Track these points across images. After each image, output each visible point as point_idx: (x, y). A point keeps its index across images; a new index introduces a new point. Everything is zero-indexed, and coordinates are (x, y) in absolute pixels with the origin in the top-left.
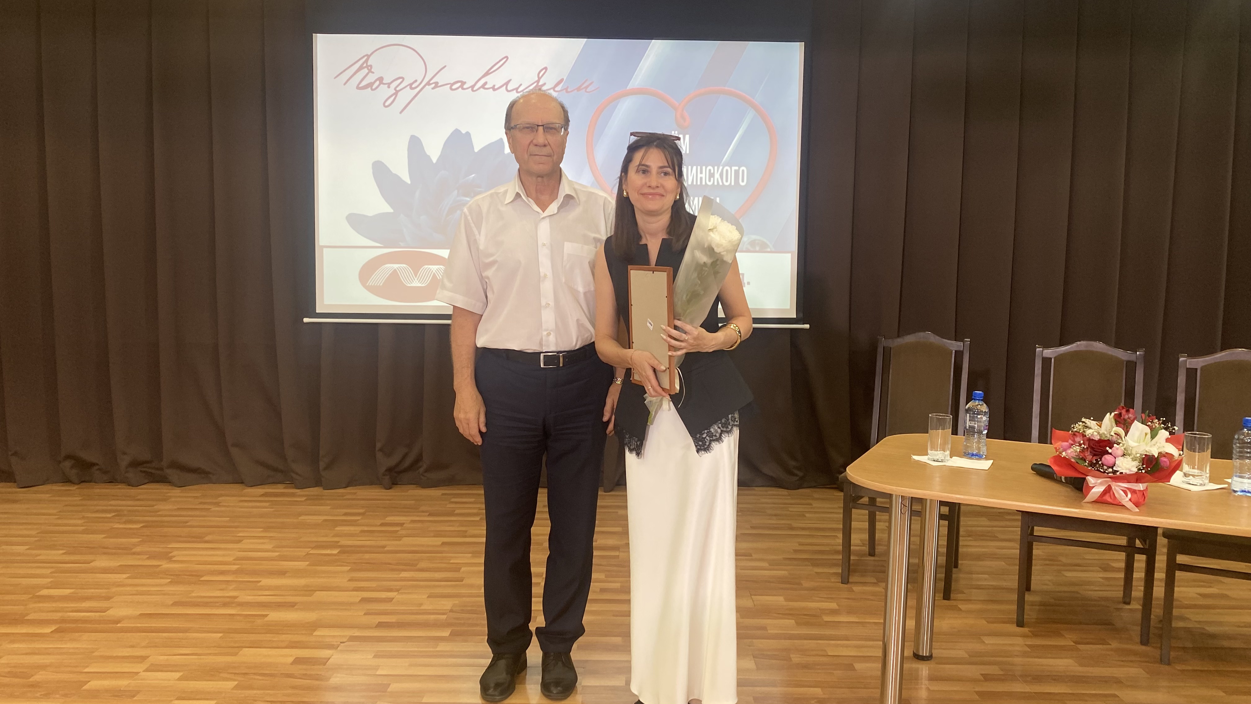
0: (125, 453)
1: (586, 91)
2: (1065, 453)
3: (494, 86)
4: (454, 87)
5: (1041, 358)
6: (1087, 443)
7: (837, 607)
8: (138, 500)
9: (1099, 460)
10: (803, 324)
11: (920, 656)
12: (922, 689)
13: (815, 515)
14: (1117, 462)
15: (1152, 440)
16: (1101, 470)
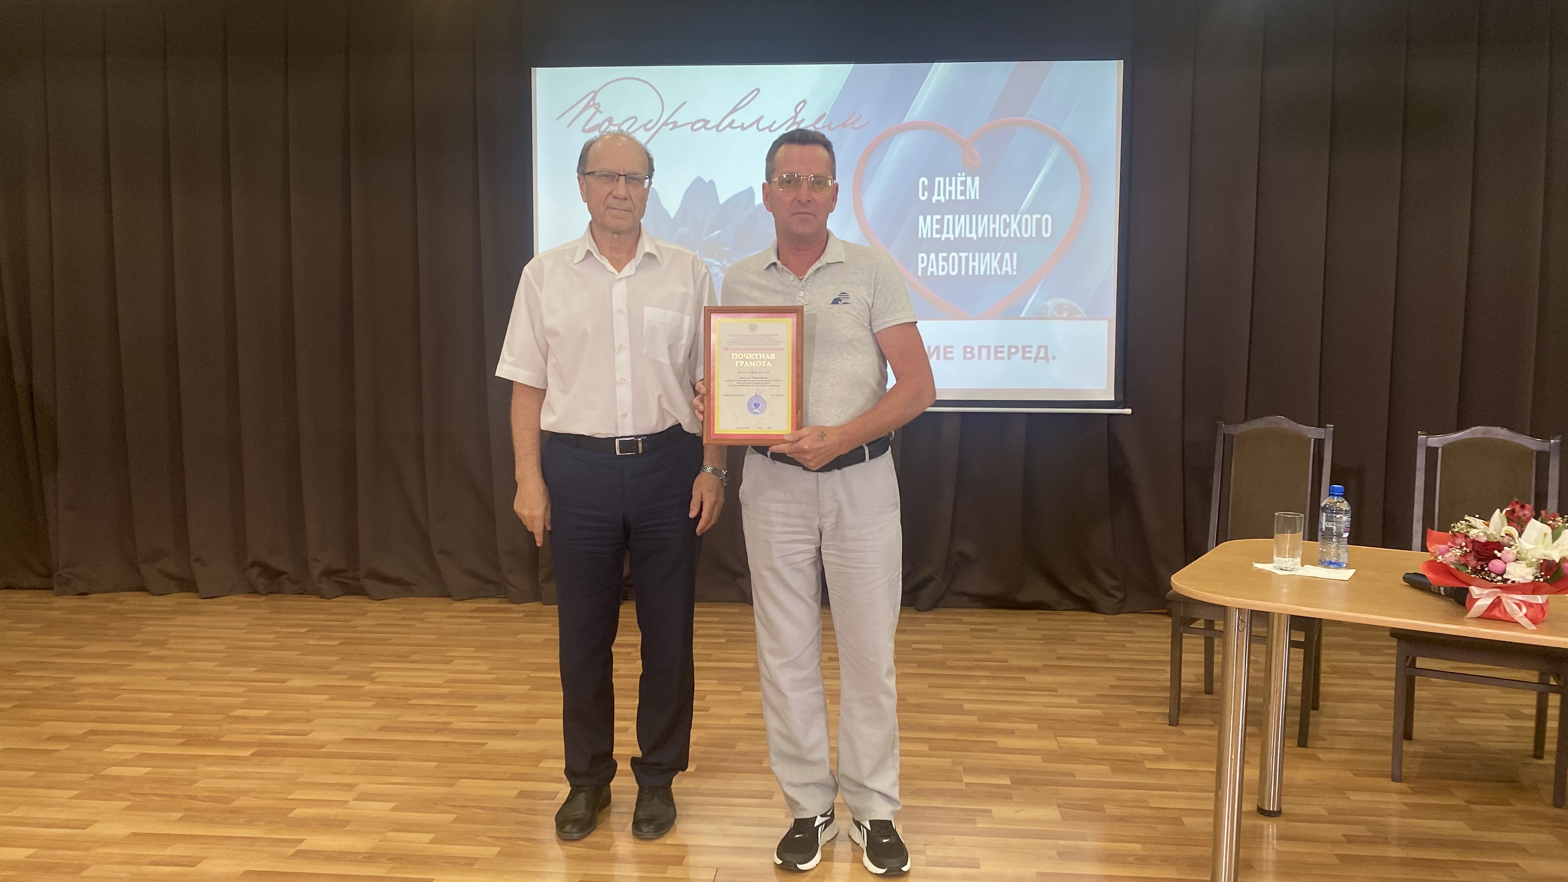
0: (317, 560)
1: (853, 128)
2: (1442, 558)
3: (743, 124)
4: (696, 127)
5: (1425, 448)
6: (1471, 545)
7: (1162, 753)
8: (332, 614)
9: (1485, 566)
10: (1124, 408)
11: (1265, 810)
12: (1267, 848)
13: (1138, 645)
14: (1507, 569)
15: (1553, 542)
16: (1487, 578)
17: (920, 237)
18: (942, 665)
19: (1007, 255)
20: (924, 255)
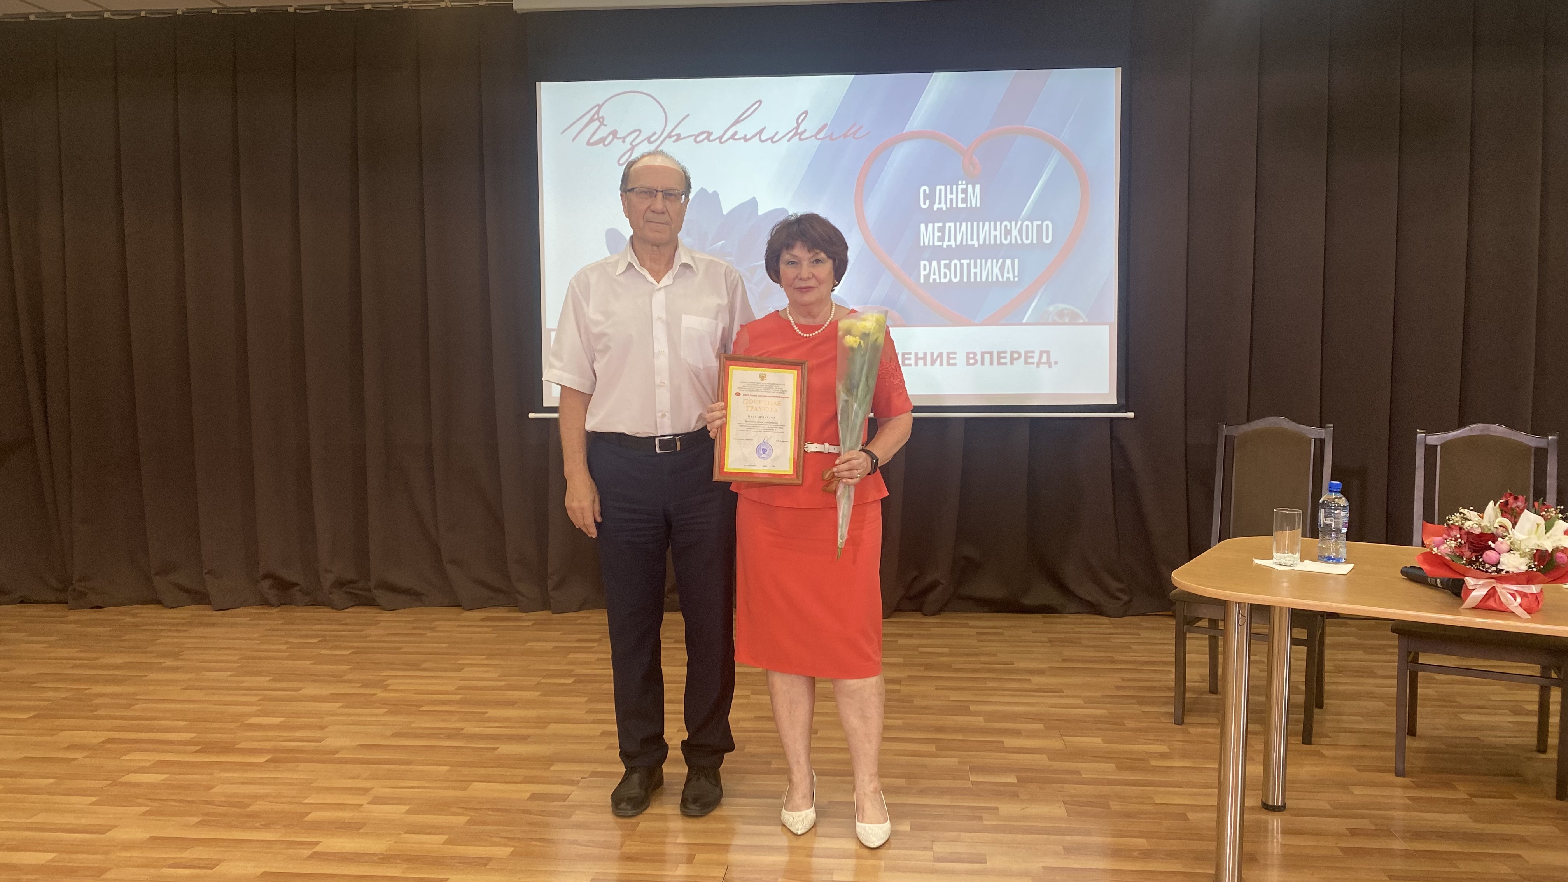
0: (328, 571)
1: (854, 138)
2: (1438, 549)
3: (746, 135)
4: (698, 139)
5: (1424, 446)
6: (1465, 537)
7: (1168, 751)
8: (345, 624)
9: (1480, 557)
10: (1126, 412)
11: (1269, 806)
12: (1272, 842)
13: (1143, 647)
14: (1501, 559)
15: (1546, 533)
16: (1482, 569)
17: (922, 244)
18: (948, 667)
19: (1008, 262)
20: (927, 263)
